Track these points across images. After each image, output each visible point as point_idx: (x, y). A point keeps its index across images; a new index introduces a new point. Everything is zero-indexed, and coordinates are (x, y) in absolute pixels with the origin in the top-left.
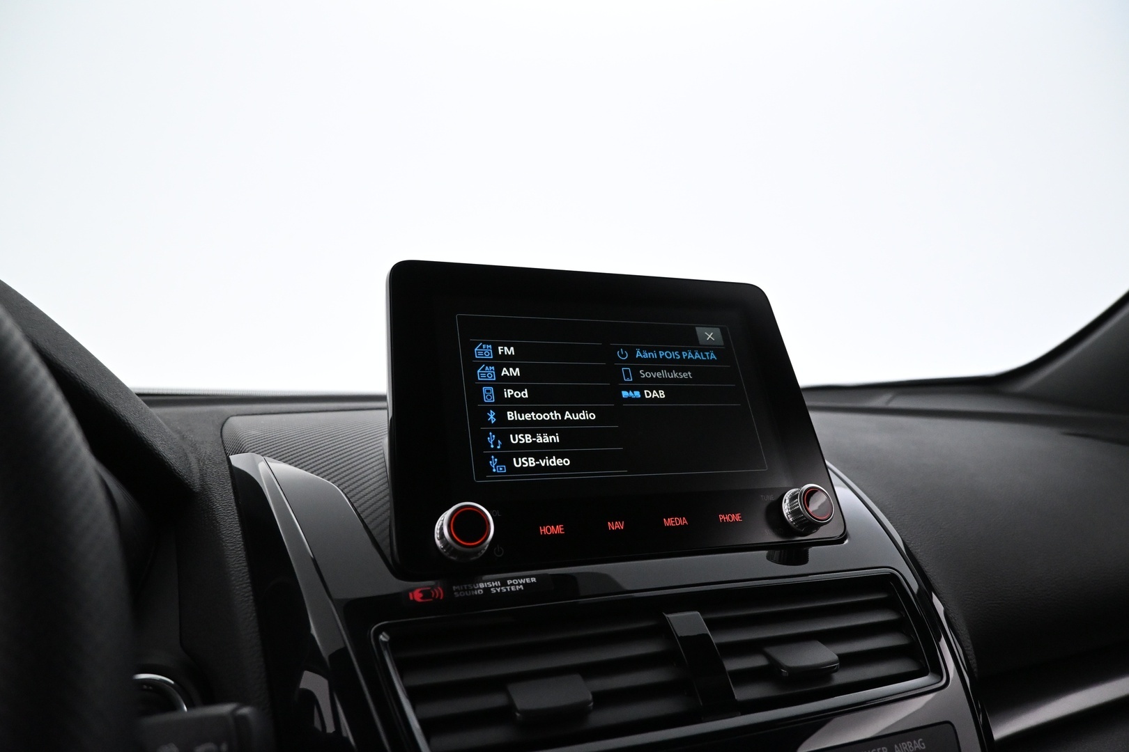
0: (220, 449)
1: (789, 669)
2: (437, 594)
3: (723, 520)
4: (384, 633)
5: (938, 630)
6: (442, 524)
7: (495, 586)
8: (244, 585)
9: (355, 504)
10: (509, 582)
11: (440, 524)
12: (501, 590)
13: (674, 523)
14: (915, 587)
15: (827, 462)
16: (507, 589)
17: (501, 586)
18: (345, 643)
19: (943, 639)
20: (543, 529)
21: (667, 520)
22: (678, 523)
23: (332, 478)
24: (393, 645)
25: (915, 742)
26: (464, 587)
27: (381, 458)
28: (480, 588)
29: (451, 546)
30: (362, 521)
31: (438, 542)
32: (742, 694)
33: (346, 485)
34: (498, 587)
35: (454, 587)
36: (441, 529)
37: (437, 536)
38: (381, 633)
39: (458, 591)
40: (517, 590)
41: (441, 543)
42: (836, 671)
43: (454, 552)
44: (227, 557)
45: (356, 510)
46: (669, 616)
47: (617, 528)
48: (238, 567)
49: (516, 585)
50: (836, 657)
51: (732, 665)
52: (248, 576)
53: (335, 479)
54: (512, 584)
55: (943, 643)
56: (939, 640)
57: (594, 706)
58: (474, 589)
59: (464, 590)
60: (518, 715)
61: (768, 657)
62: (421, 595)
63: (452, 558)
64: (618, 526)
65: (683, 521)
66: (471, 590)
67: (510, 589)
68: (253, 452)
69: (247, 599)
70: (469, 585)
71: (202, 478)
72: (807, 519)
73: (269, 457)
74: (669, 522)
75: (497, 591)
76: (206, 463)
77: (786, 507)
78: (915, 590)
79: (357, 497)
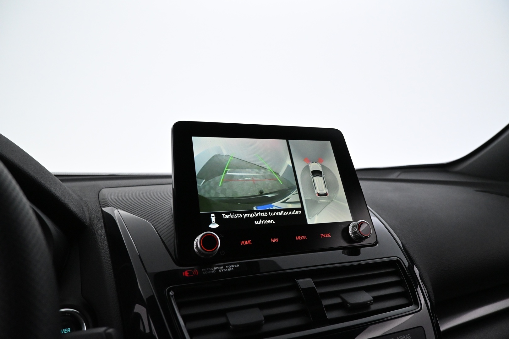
0: (98, 204)
1: (351, 304)
2: (195, 273)
3: (322, 237)
4: (171, 291)
5: (417, 283)
6: (197, 242)
7: (221, 269)
8: (110, 269)
9: (158, 231)
10: (227, 267)
11: (196, 241)
12: (223, 270)
13: (301, 238)
14: (407, 264)
15: (368, 206)
16: (226, 270)
17: (223, 269)
18: (153, 293)
19: (419, 287)
20: (242, 242)
21: (297, 237)
22: (302, 238)
23: (148, 219)
24: (176, 296)
25: (406, 335)
26: (207, 270)
27: (170, 209)
28: (214, 270)
29: (201, 252)
30: (161, 239)
31: (195, 249)
32: (330, 315)
33: (154, 222)
34: (222, 269)
35: (203, 270)
36: (197, 244)
37: (195, 247)
38: (170, 291)
39: (205, 271)
40: (230, 271)
41: (197, 250)
42: (372, 304)
43: (203, 254)
44: (102, 256)
45: (159, 234)
46: (298, 281)
47: (275, 241)
48: (107, 261)
49: (230, 268)
50: (372, 298)
51: (326, 302)
52: (111, 265)
53: (149, 219)
54: (228, 268)
55: (419, 289)
56: (417, 287)
57: (264, 322)
58: (211, 270)
59: (207, 271)
60: (231, 327)
61: (342, 298)
62: (188, 273)
63: (202, 256)
64: (275, 240)
65: (304, 238)
66: (210, 271)
67: (228, 270)
68: (113, 207)
69: (110, 276)
70: (209, 269)
71: (90, 218)
72: (360, 236)
73: (120, 209)
74: (298, 238)
75: (222, 271)
76: (92, 212)
77: (351, 230)
78: (407, 266)
79: (160, 228)
